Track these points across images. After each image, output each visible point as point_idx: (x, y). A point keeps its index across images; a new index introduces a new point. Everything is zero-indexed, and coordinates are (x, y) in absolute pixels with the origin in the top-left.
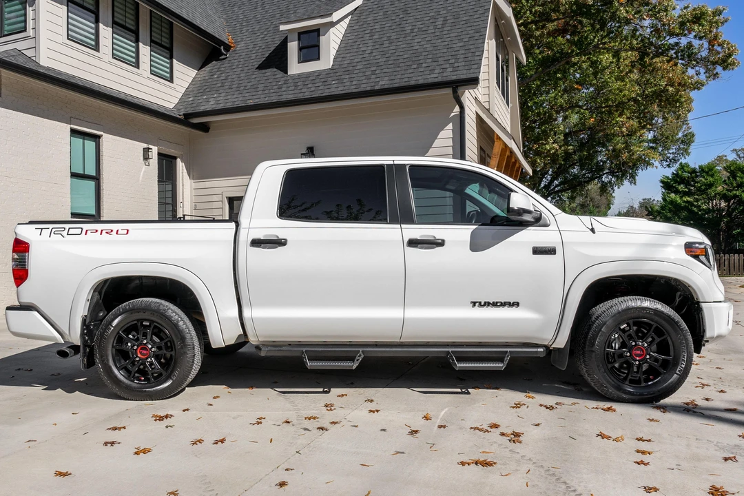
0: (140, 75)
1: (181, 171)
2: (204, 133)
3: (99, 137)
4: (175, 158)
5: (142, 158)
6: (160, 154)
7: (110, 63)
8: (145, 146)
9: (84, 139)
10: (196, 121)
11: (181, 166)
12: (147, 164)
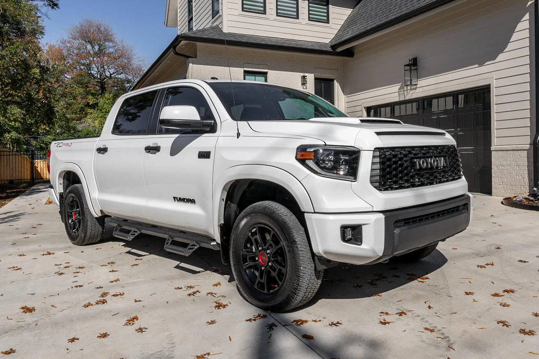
0: (300, 23)
1: (337, 90)
2: (351, 58)
3: (266, 73)
4: (333, 80)
5: (300, 84)
6: (316, 79)
7: (275, 20)
8: (302, 74)
9: (255, 76)
10: (339, 50)
11: (337, 85)
12: (305, 87)
